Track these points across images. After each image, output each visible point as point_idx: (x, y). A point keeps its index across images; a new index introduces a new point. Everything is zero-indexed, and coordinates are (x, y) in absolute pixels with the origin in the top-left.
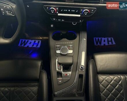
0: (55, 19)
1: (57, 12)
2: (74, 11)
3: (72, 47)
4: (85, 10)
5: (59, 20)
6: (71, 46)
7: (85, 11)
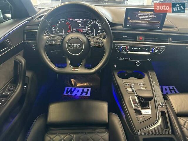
0: (122, 58)
1: (128, 51)
2: (144, 49)
3: (143, 85)
4: (155, 48)
5: (126, 59)
6: (141, 83)
7: (155, 50)
